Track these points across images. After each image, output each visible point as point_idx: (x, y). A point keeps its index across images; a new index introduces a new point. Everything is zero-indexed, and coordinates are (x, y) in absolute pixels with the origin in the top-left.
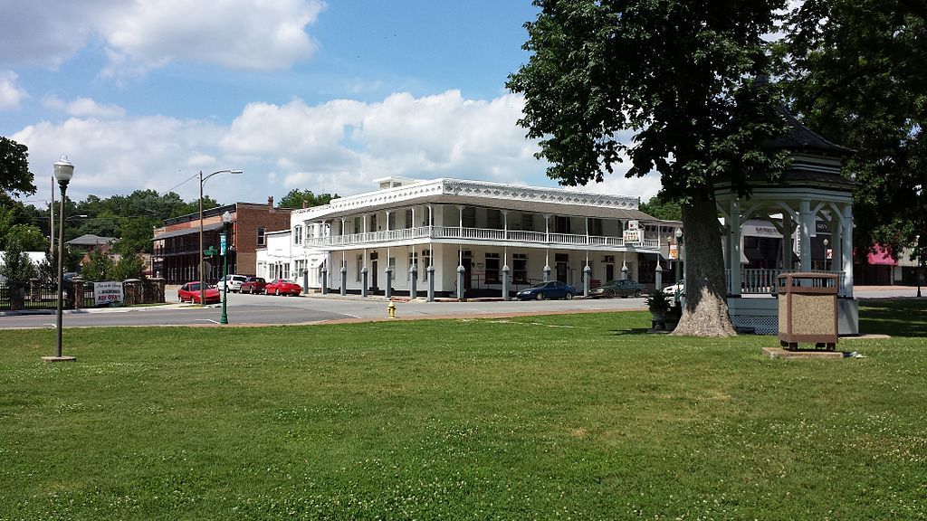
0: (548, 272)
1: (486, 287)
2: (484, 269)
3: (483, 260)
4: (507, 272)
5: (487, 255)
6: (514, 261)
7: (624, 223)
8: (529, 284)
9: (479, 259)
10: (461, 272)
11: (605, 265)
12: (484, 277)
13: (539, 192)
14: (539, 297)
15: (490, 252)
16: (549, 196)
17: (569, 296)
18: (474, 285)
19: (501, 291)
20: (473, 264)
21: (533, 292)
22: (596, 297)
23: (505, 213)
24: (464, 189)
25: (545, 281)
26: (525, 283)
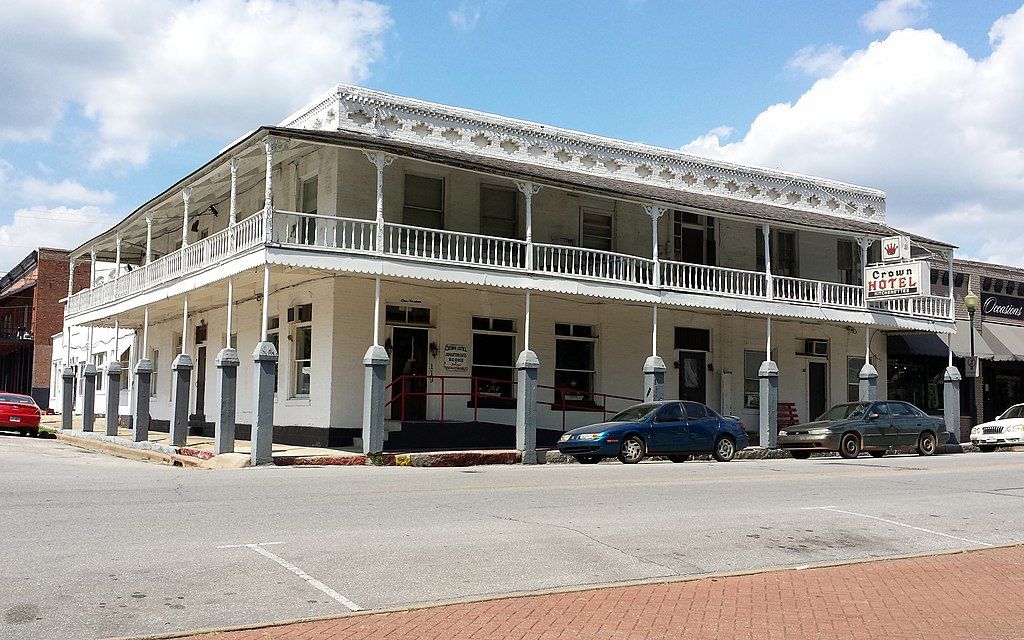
0: (659, 375)
1: (468, 415)
2: (468, 362)
3: (465, 337)
4: (531, 371)
5: (479, 323)
6: (558, 342)
7: (865, 246)
8: (601, 409)
9: (451, 334)
10: (377, 367)
11: (804, 362)
12: (466, 386)
13: (631, 155)
14: (632, 449)
15: (487, 312)
16: (657, 169)
17: (726, 449)
18: (434, 409)
19: (512, 430)
20: (434, 346)
21: (613, 434)
22: (802, 452)
23: (528, 190)
24: (408, 123)
25: (649, 401)
26: (589, 405)
